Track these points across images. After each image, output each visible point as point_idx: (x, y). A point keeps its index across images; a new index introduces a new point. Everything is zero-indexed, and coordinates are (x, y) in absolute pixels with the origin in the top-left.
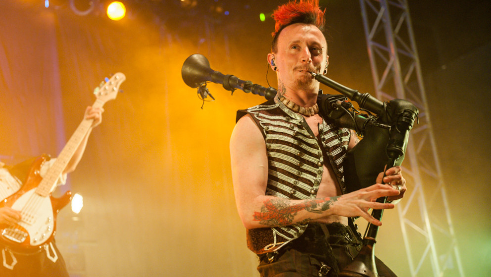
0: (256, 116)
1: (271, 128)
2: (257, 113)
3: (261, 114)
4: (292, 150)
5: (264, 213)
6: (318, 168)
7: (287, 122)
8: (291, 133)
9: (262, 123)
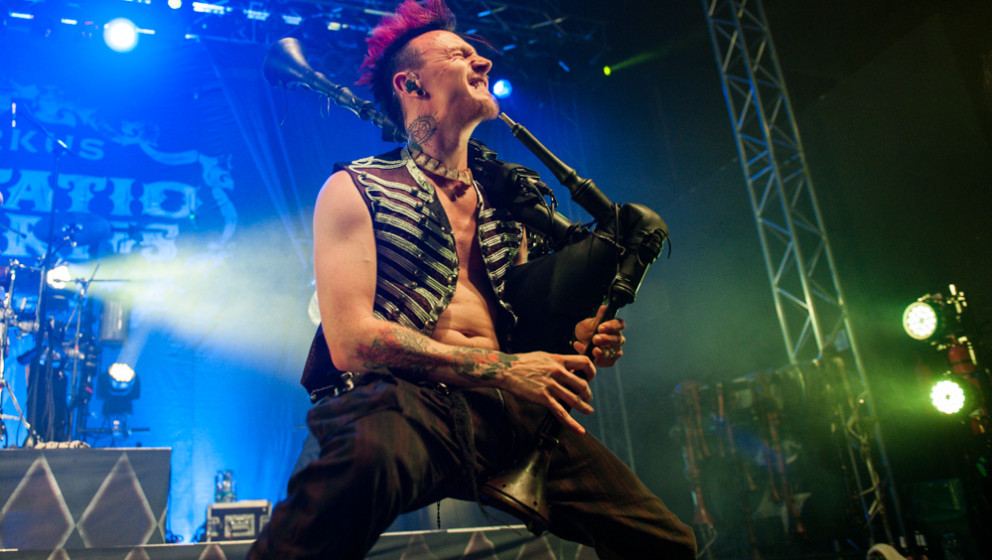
0: (360, 178)
1: (384, 202)
2: (364, 173)
3: (369, 176)
4: (412, 247)
5: (377, 350)
6: (446, 285)
7: (413, 195)
8: (415, 216)
9: (370, 192)
